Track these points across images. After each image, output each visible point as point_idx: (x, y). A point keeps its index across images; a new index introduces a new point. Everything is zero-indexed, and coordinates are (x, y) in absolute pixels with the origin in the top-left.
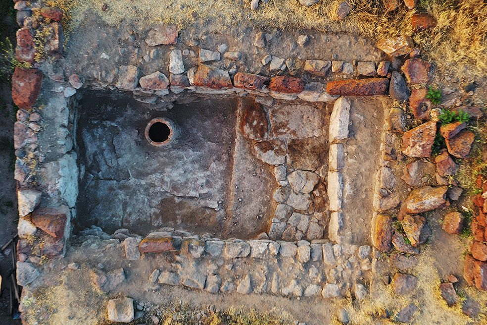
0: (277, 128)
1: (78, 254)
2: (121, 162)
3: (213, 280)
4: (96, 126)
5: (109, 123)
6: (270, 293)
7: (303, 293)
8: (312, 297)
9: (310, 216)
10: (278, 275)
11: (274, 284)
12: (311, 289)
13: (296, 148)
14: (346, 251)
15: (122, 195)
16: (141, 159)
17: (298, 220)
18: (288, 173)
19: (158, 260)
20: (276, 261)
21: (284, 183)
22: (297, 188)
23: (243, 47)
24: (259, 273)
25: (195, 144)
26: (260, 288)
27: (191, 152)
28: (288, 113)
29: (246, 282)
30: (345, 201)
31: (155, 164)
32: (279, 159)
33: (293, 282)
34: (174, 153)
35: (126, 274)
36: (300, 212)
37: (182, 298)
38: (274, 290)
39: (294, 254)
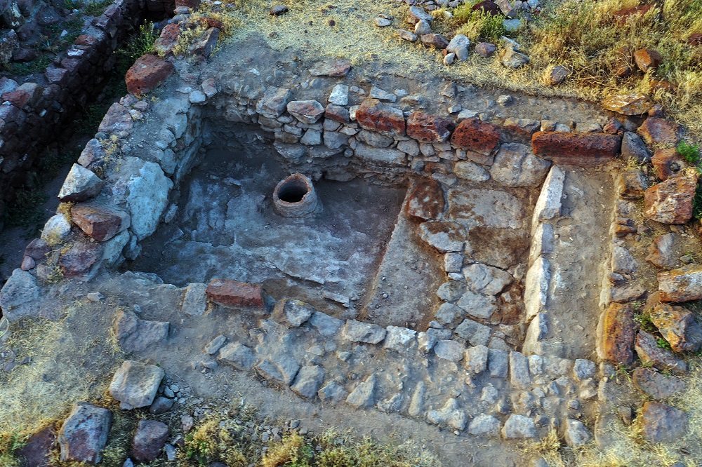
0: (456, 211)
1: (112, 283)
2: (228, 224)
3: (310, 372)
4: (214, 182)
5: (231, 181)
6: (405, 415)
7: (466, 425)
8: (483, 437)
9: (493, 328)
10: (426, 388)
11: (416, 399)
12: (482, 422)
13: (482, 236)
14: (550, 368)
15: (213, 260)
16: (257, 226)
17: (474, 330)
18: (465, 264)
19: (230, 324)
20: (425, 363)
21: (455, 276)
22: (476, 285)
23: (427, 95)
24: (393, 376)
25: (338, 229)
26: (388, 403)
27: (329, 235)
28: (475, 197)
29: (367, 387)
30: (553, 297)
31: (274, 235)
32: (455, 245)
33: (451, 402)
34: (305, 229)
35: (171, 331)
36: (476, 319)
37: (246, 396)
38: (414, 410)
39: (458, 357)
